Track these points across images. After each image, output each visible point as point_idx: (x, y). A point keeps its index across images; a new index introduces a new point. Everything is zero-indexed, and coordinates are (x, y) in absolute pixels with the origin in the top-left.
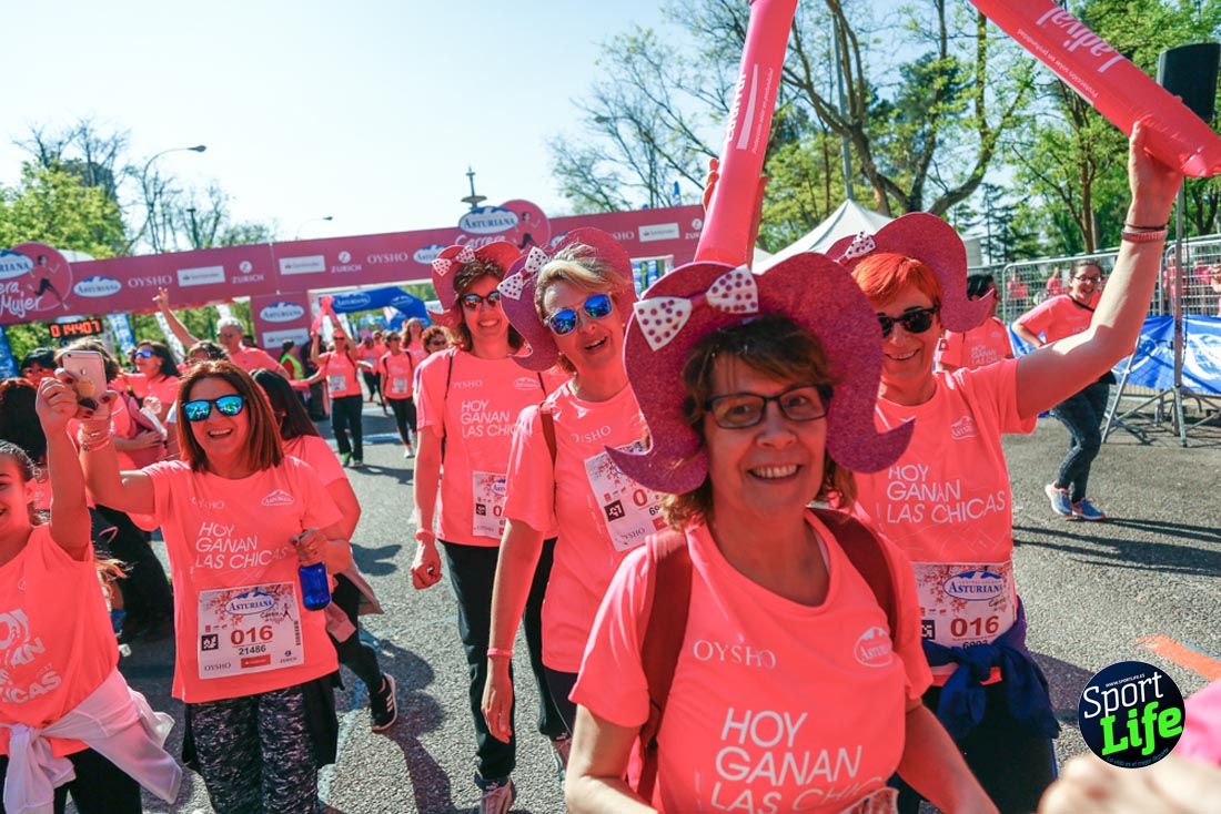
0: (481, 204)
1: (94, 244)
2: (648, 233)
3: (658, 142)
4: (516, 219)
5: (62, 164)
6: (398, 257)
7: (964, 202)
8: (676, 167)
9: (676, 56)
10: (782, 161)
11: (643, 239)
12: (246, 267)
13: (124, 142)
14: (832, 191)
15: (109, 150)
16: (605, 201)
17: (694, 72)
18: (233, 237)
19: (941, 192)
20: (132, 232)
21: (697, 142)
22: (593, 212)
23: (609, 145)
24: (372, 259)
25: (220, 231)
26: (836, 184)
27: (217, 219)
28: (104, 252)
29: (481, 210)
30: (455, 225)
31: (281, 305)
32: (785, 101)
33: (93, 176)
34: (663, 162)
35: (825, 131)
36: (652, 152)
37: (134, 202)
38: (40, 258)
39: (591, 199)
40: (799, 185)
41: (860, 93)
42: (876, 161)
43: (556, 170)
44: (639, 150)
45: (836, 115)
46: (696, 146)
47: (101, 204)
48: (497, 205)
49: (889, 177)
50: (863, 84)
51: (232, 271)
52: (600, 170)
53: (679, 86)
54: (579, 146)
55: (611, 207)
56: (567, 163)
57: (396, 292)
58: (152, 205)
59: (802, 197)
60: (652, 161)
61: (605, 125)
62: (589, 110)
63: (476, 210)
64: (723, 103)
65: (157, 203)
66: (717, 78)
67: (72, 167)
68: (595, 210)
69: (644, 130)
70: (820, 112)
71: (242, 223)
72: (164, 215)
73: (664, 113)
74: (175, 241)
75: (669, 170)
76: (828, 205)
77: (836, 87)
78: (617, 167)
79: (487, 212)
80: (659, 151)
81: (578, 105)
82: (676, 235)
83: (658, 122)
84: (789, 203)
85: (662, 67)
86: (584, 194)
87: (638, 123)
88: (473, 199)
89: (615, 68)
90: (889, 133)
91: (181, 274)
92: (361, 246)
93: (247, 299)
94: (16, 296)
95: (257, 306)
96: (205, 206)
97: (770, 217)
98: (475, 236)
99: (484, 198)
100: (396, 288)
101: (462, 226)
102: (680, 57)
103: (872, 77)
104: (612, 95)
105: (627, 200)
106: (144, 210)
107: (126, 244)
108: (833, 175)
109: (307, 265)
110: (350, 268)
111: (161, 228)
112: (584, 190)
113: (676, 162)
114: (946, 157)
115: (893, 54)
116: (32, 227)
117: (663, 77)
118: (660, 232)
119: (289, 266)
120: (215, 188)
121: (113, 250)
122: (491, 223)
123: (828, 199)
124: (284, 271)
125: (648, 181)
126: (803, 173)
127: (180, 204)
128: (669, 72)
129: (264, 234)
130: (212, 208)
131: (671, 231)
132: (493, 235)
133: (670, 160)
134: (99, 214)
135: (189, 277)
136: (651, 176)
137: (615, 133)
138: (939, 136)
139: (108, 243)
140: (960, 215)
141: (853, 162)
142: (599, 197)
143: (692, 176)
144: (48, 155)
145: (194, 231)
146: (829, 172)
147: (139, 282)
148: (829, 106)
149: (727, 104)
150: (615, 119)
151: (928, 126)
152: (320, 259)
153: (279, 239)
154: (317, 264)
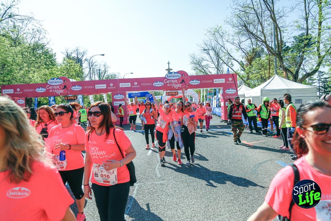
0: (171, 71)
1: (76, 77)
2: (216, 81)
3: (220, 56)
4: (180, 76)
5: (71, 57)
6: (149, 84)
7: (312, 76)
8: (225, 63)
9: (227, 33)
10: (256, 63)
11: (215, 82)
12: (112, 85)
13: (86, 53)
14: (271, 71)
15: (82, 54)
16: (204, 71)
17: (231, 38)
18: (108, 77)
19: (305, 73)
20: (85, 75)
21: (232, 57)
22: (201, 75)
23: (207, 57)
24: (142, 84)
25: (105, 76)
26: (272, 70)
27: (105, 72)
28: (79, 79)
29: (172, 73)
30: (165, 76)
31: (119, 95)
32: (258, 46)
33: (78, 61)
34: (221, 62)
35: (270, 54)
36: (218, 59)
37: (87, 67)
38: (65, 80)
39: (201, 71)
40: (261, 69)
41: (280, 44)
42: (284, 63)
43: (192, 63)
44: (215, 58)
45: (273, 50)
46: (231, 58)
47: (79, 68)
48: (176, 72)
49: (288, 68)
50: (282, 42)
51: (108, 86)
52: (204, 63)
53: (228, 41)
54: (198, 57)
55: (206, 73)
56: (195, 61)
57: (147, 93)
58: (90, 68)
59: (262, 73)
60: (218, 62)
61: (206, 51)
62: (202, 47)
63: (170, 73)
64: (240, 46)
65: (92, 68)
66: (238, 39)
67: (73, 59)
68: (201, 74)
69: (216, 53)
70: (268, 49)
71: (111, 73)
72: (93, 71)
73: (223, 49)
74: (95, 77)
75: (223, 64)
76: (269, 75)
77: (273, 43)
78: (208, 63)
79: (173, 73)
80: (221, 59)
81: (199, 46)
82: (224, 82)
83: (221, 51)
84: (257, 74)
85: (223, 36)
86: (198, 69)
87: (215, 51)
88: (169, 70)
89: (210, 36)
90: (288, 55)
91: (96, 86)
92: (140, 81)
93: (111, 93)
94: (58, 89)
95: (113, 95)
96: (102, 69)
97: (251, 78)
98: (169, 80)
99: (172, 69)
100: (147, 92)
101: (166, 77)
102: (229, 33)
103: (284, 40)
104: (209, 43)
105: (211, 72)
106: (89, 69)
107: (84, 77)
108: (271, 67)
109: (126, 85)
110: (137, 86)
111: (92, 74)
112: (199, 68)
113: (225, 62)
114: (307, 63)
115: (291, 34)
116: (64, 73)
117: (223, 39)
118: (220, 81)
119: (122, 85)
120: (105, 64)
121: (80, 79)
122: (174, 76)
123: (269, 74)
124: (120, 86)
125: (217, 66)
126: (262, 66)
127: (97, 68)
128: (225, 38)
129: (116, 76)
130: (104, 69)
131: (223, 81)
132: (174, 80)
133: (223, 61)
134: (78, 70)
135: (98, 87)
136: (218, 65)
137: (209, 54)
138: (305, 57)
139: (79, 77)
140: (310, 80)
141: (277, 63)
142: (203, 70)
143: (229, 66)
144: (68, 56)
145: (99, 75)
146: (270, 66)
147: (86, 87)
148: (271, 48)
149: (241, 46)
150: (209, 50)
151: (301, 54)
152: (130, 84)
153: (120, 78)
154: (128, 85)
